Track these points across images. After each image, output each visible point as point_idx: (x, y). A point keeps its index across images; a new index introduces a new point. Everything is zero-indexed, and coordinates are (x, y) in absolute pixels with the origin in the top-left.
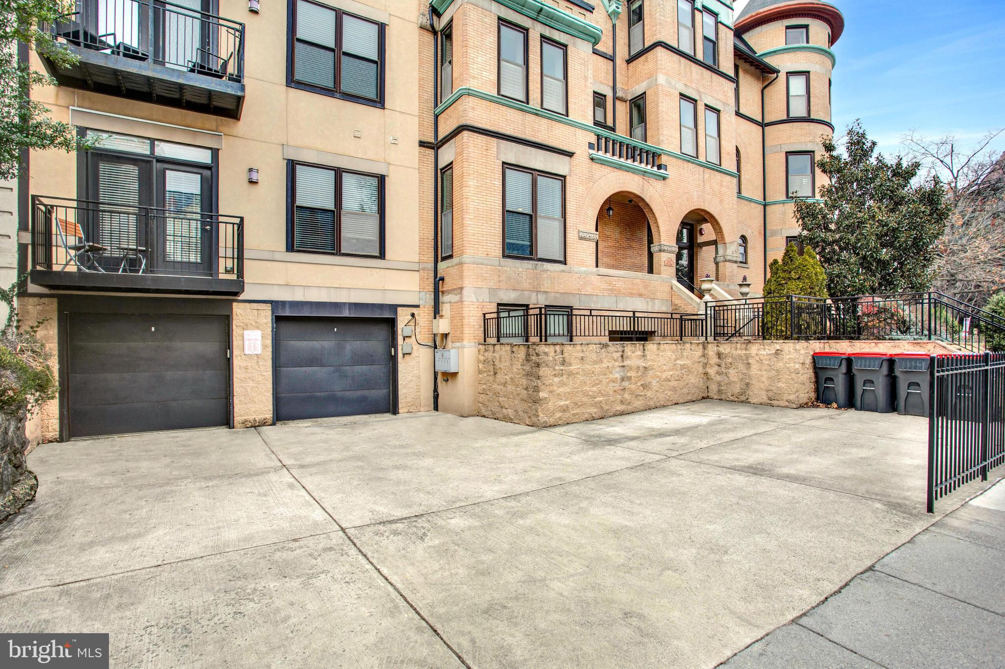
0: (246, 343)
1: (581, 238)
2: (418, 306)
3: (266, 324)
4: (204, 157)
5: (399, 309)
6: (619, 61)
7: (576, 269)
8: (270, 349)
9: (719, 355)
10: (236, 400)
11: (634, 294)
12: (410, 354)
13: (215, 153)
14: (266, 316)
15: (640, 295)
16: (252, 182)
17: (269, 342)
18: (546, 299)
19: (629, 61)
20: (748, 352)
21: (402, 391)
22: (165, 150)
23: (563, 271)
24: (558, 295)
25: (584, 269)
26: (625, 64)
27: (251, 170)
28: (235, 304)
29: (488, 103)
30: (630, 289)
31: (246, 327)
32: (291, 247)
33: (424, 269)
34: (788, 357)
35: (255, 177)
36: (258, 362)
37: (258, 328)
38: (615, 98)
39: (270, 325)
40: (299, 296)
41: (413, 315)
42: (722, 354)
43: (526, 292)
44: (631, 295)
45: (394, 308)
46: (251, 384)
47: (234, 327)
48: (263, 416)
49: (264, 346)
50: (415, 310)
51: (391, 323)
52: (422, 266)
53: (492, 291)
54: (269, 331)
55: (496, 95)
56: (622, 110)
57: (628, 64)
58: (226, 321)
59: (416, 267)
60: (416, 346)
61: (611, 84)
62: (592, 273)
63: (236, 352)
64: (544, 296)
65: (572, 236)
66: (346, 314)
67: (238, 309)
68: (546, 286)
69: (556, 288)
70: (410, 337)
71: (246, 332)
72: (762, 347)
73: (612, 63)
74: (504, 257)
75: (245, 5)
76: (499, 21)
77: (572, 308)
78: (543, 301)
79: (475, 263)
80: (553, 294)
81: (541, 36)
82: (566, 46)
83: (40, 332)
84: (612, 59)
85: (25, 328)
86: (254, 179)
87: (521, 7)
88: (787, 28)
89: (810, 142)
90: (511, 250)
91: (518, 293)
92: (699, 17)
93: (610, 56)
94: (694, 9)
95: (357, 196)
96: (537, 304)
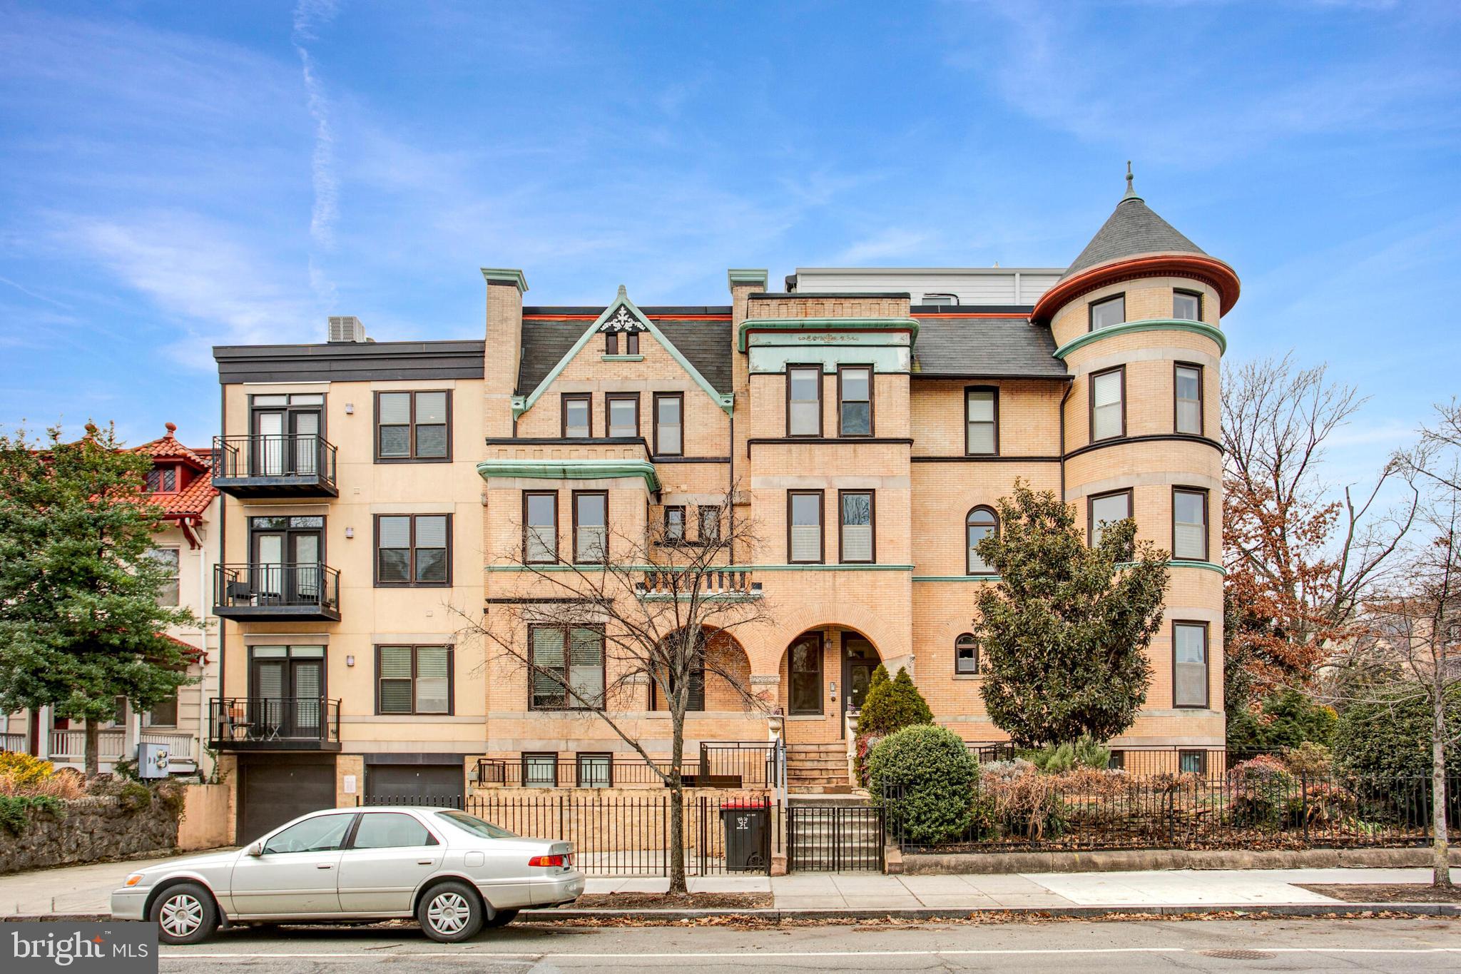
0: (346, 785)
1: (624, 683)
2: (483, 754)
3: (360, 770)
4: (318, 653)
5: (467, 757)
6: (736, 461)
7: (617, 715)
8: (362, 790)
13: (325, 648)
14: (360, 764)
16: (349, 666)
17: (362, 784)
18: (578, 746)
19: (750, 457)
22: (296, 653)
23: (599, 719)
24: (592, 742)
25: (629, 714)
26: (746, 461)
27: (348, 657)
28: (338, 757)
29: (514, 574)
31: (345, 773)
32: (378, 712)
36: (353, 799)
37: (353, 774)
38: (732, 505)
39: (363, 770)
40: (384, 749)
41: (479, 762)
43: (553, 741)
45: (463, 756)
47: (338, 773)
49: (358, 787)
50: (481, 758)
51: (460, 768)
53: (516, 741)
54: (362, 776)
55: (521, 565)
57: (750, 460)
58: (333, 767)
59: (483, 720)
61: (728, 490)
62: (640, 717)
63: (339, 791)
64: (576, 743)
65: (612, 681)
66: (420, 762)
67: (340, 760)
68: (578, 733)
69: (590, 736)
70: (475, 781)
71: (346, 777)
73: (728, 466)
74: (530, 709)
75: (343, 534)
76: (526, 493)
77: (612, 753)
78: (574, 747)
79: (497, 718)
80: (586, 742)
81: (574, 491)
82: (607, 491)
83: (229, 777)
84: (728, 460)
85: (221, 774)
86: (351, 663)
87: (543, 474)
88: (1092, 304)
89: (1124, 474)
90: (537, 702)
91: (545, 742)
92: (830, 383)
93: (725, 458)
94: (822, 375)
95: (430, 664)
96: (568, 752)
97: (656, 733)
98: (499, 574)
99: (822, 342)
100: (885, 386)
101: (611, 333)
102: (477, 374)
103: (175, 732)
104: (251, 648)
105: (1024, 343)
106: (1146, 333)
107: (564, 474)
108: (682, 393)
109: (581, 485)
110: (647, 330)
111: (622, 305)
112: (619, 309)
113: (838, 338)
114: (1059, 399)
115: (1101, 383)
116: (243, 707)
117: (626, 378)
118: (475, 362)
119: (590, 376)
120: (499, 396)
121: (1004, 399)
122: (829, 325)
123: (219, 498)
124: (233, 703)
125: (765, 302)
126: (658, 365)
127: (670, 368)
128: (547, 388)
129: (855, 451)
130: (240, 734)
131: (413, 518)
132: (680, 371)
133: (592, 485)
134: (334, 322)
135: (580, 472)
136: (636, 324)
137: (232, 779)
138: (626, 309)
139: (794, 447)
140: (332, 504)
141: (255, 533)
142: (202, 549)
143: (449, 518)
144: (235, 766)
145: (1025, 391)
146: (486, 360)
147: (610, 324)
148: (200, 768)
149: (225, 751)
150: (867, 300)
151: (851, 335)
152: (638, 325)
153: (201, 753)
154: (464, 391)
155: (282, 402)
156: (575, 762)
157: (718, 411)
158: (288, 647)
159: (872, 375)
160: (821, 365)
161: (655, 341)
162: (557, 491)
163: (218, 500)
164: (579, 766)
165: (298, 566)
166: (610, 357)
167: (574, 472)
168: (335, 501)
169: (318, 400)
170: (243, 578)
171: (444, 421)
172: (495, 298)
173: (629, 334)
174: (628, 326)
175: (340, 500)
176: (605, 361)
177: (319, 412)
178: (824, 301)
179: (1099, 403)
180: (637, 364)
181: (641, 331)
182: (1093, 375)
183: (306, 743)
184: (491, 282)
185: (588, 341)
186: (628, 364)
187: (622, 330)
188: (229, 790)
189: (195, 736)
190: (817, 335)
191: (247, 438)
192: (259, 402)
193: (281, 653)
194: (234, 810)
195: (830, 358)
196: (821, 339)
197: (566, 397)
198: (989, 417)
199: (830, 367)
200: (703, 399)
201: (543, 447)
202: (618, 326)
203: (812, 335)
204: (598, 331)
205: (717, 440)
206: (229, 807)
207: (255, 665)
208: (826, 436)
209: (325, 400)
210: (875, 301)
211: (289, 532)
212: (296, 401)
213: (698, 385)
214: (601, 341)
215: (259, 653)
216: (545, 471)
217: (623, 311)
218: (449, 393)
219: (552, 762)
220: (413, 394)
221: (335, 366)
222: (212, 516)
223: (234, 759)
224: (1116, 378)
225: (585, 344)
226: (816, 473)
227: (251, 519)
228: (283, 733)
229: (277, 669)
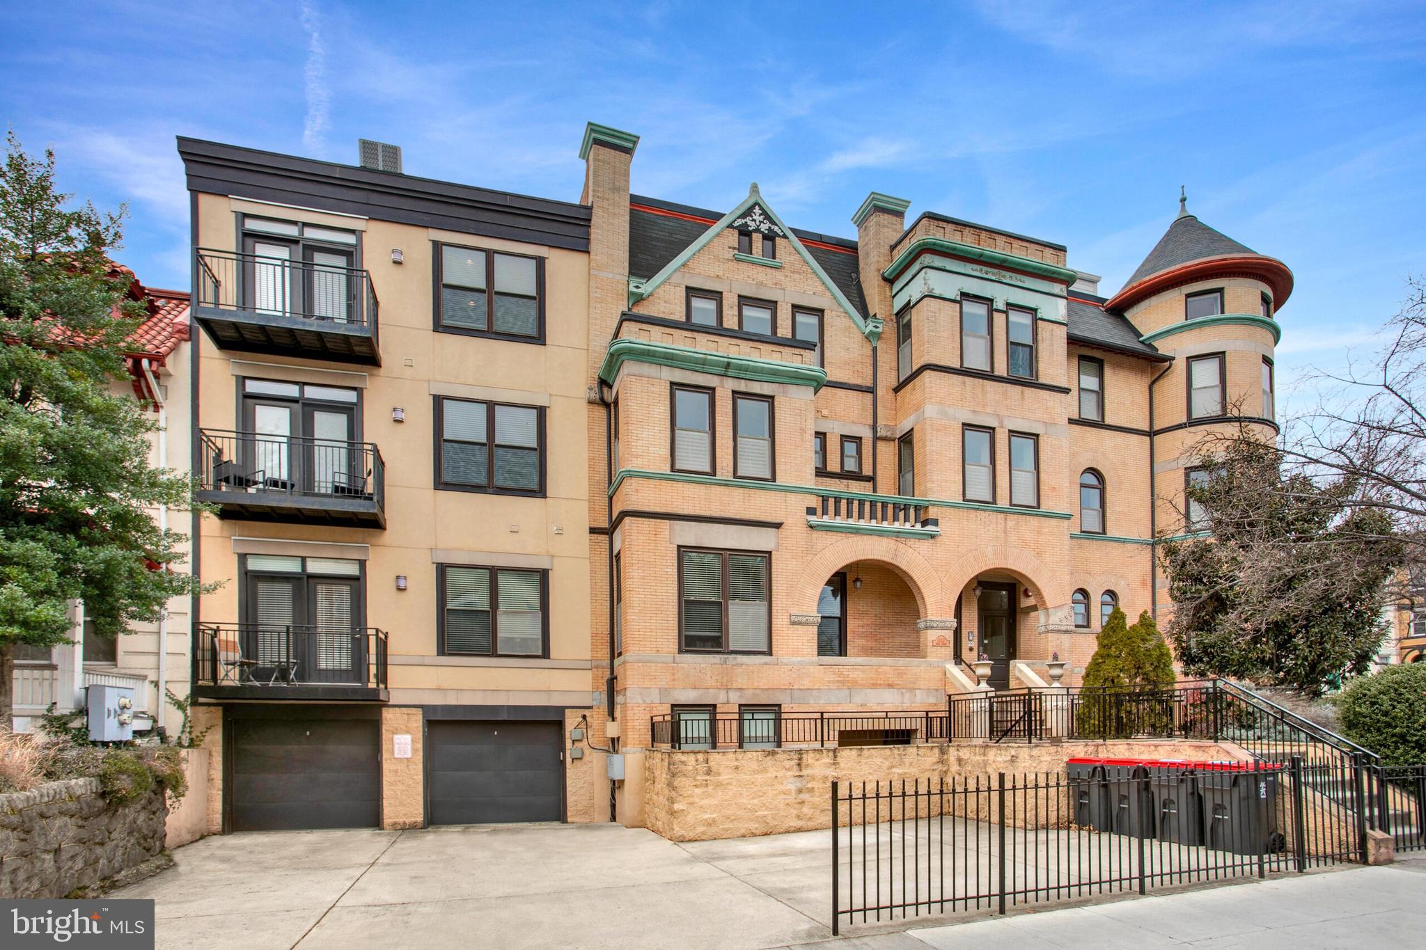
0: (396, 747)
1: (793, 623)
2: (591, 707)
3: (417, 727)
4: (350, 569)
5: (567, 711)
6: (881, 392)
7: (785, 660)
8: (421, 753)
9: (959, 760)
10: (385, 803)
11: (880, 685)
12: (581, 759)
13: (362, 563)
14: (417, 721)
15: (890, 686)
16: (399, 589)
17: (420, 746)
18: (741, 697)
19: (897, 390)
20: (986, 758)
21: (570, 800)
22: (315, 567)
23: (766, 664)
24: (757, 692)
25: (799, 659)
26: (892, 394)
27: (398, 577)
28: (384, 710)
29: (657, 482)
30: (872, 679)
31: (396, 731)
32: (441, 651)
33: (597, 667)
34: (1023, 765)
35: (402, 584)
36: (408, 766)
37: (407, 732)
38: (876, 439)
39: (421, 729)
40: (452, 700)
41: (584, 717)
42: (962, 759)
43: (711, 691)
44: (875, 686)
45: (561, 710)
46: (401, 787)
47: (384, 731)
48: (412, 822)
49: (414, 750)
50: (587, 712)
51: (560, 724)
52: (594, 663)
53: (663, 691)
54: (420, 735)
55: (669, 472)
56: (887, 453)
57: (896, 393)
58: (376, 727)
59: (588, 665)
60: (587, 751)
61: (870, 422)
62: (811, 664)
63: (385, 755)
64: (738, 694)
65: (780, 621)
66: (504, 717)
67: (388, 715)
68: (741, 682)
69: (756, 685)
70: (581, 741)
71: (396, 737)
72: (999, 752)
73: (870, 396)
74: (680, 651)
75: (389, 416)
76: (674, 386)
77: (779, 706)
78: (736, 699)
79: (640, 662)
80: (751, 692)
81: (734, 392)
82: (773, 397)
83: (208, 738)
84: (872, 390)
85: (196, 733)
86: (402, 586)
87: (701, 365)
88: (1188, 296)
90: (690, 643)
91: (701, 692)
92: (999, 319)
93: (868, 387)
94: (991, 311)
95: (515, 594)
96: (729, 703)
98: (641, 481)
99: (993, 278)
100: (1048, 333)
101: (744, 232)
102: (582, 246)
103: (115, 670)
104: (243, 558)
106: (1243, 327)
107: (727, 369)
108: (822, 311)
109: (742, 386)
110: (785, 237)
111: (756, 204)
112: (753, 207)
113: (1008, 277)
114: (1148, 381)
115: (1197, 367)
116: (230, 635)
117: (762, 283)
118: (578, 231)
119: (720, 274)
120: (611, 276)
121: (1108, 372)
122: (1005, 261)
123: (189, 344)
124: (217, 631)
125: (941, 224)
126: (797, 276)
127: (810, 282)
128: (669, 278)
129: (1022, 393)
130: (230, 677)
131: (491, 406)
132: (820, 288)
133: (756, 388)
134: (368, 147)
135: (746, 369)
136: (773, 227)
137: (215, 739)
138: (761, 208)
139: (968, 380)
140: (371, 375)
141: (247, 402)
142: (162, 412)
143: (541, 412)
144: (220, 722)
145: (1123, 368)
146: (593, 230)
147: (743, 221)
148: (161, 724)
149: (201, 700)
150: (1032, 245)
151: (1019, 276)
152: (776, 229)
153: (162, 704)
154: (561, 264)
155: (292, 231)
156: (737, 716)
157: (858, 337)
158: (304, 559)
159: (1035, 320)
160: (991, 300)
161: (791, 247)
162: (713, 389)
163: (186, 347)
164: (741, 721)
165: (317, 442)
166: (743, 256)
167: (740, 368)
168: (375, 371)
169: (350, 239)
170: (231, 453)
171: (532, 291)
172: (604, 162)
173: (765, 237)
174: (764, 227)
175: (382, 371)
176: (737, 260)
177: (350, 254)
178: (996, 237)
179: (1195, 384)
180: (773, 271)
181: (779, 236)
182: (1191, 359)
183: (344, 690)
184: (597, 142)
185: (718, 235)
186: (764, 268)
187: (757, 230)
188: (210, 754)
189: (152, 676)
190: (989, 269)
191: (234, 255)
192: (251, 225)
193: (293, 567)
194: (219, 783)
195: (1001, 295)
196: (993, 273)
197: (692, 292)
198: (1095, 387)
199: (1000, 305)
200: (843, 322)
201: (695, 335)
202: (752, 226)
203: (985, 269)
204: (730, 226)
205: (859, 367)
206: (210, 780)
207: (251, 581)
208: (996, 373)
209: (360, 240)
210: (1039, 248)
211: (304, 404)
212: (310, 233)
213: (840, 304)
214: (733, 238)
215: (254, 565)
216: (704, 362)
217: (757, 210)
218: (541, 262)
219: (707, 716)
220: (490, 254)
221: (376, 199)
222: (179, 365)
223: (219, 712)
224: (1212, 366)
225: (714, 237)
226: (989, 410)
227: (242, 380)
228: (301, 676)
229: (286, 589)
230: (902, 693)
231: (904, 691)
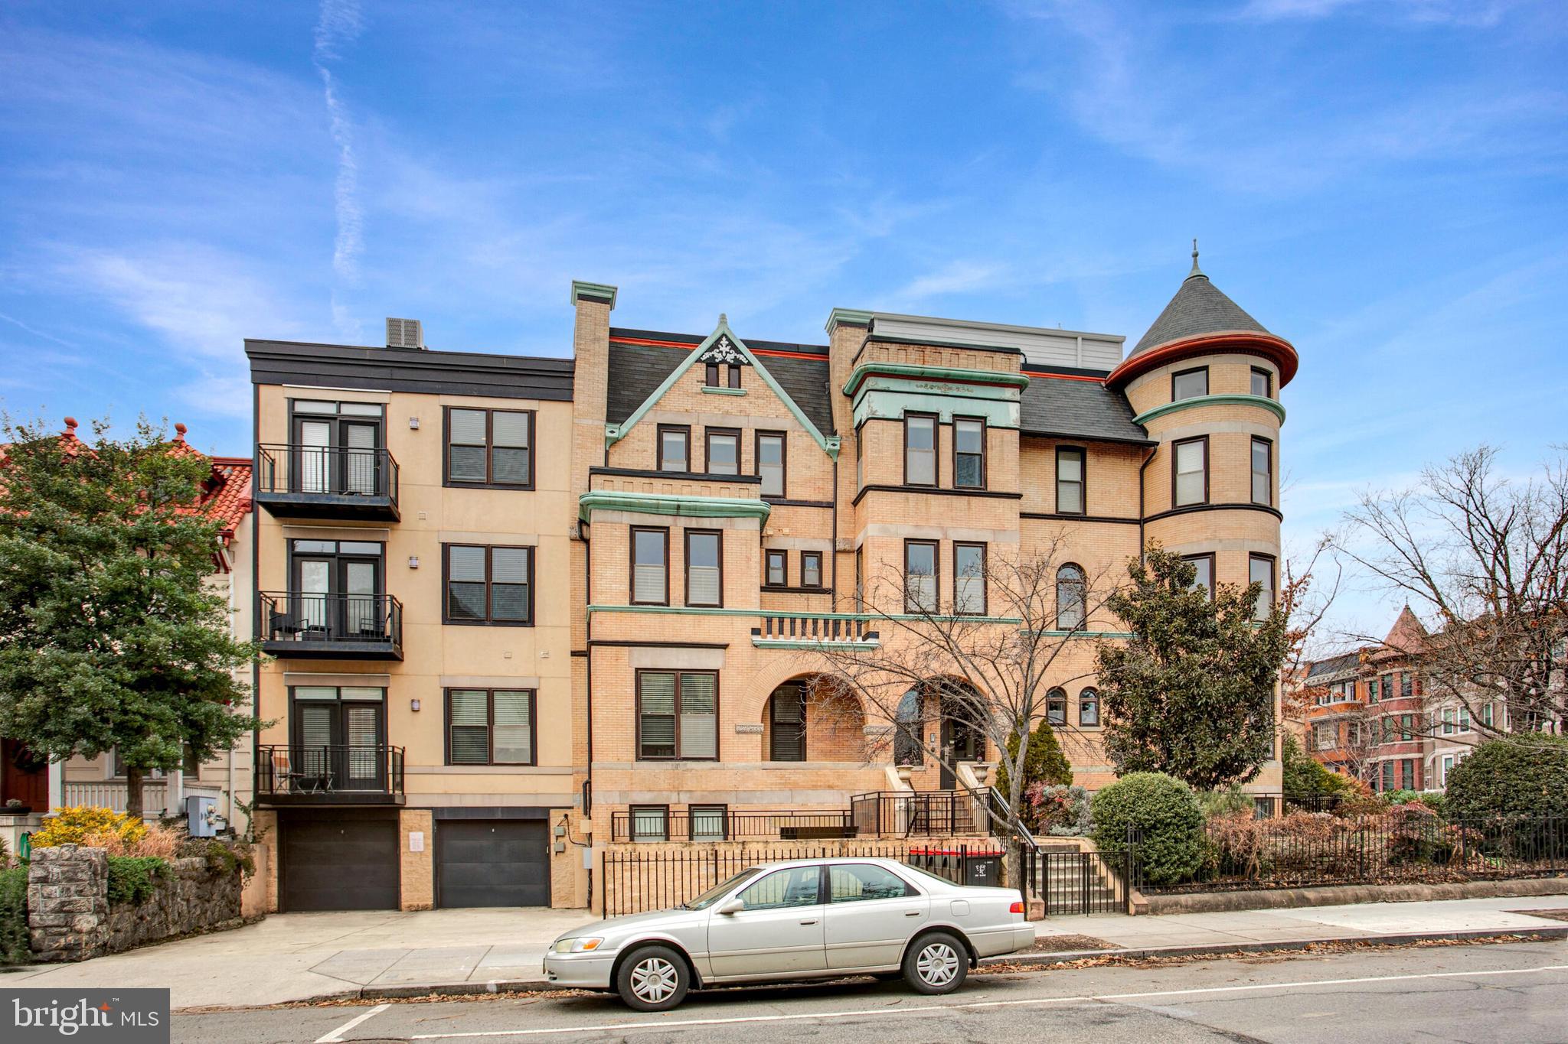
0: (411, 842)
1: (738, 732)
2: (572, 808)
3: (428, 826)
4: (376, 695)
5: (552, 811)
6: (840, 506)
7: (731, 766)
8: (431, 847)
10: (403, 889)
11: (820, 786)
12: (563, 852)
13: (385, 690)
14: (428, 820)
15: (830, 787)
16: (414, 711)
17: (430, 841)
18: (690, 798)
19: (855, 503)
21: (554, 887)
22: (348, 695)
23: (713, 769)
24: (705, 793)
25: (744, 764)
26: (851, 507)
27: (413, 701)
28: (402, 812)
29: (619, 614)
30: (812, 781)
31: (411, 830)
32: (448, 762)
33: (577, 773)
35: (416, 707)
36: (421, 859)
37: (421, 830)
38: (835, 552)
39: (431, 827)
40: (455, 803)
41: (566, 816)
43: (664, 793)
44: (815, 787)
45: (547, 810)
46: (416, 876)
47: (401, 829)
48: (425, 903)
49: (426, 845)
50: (568, 812)
51: (545, 822)
52: (575, 769)
53: (623, 793)
54: (430, 832)
55: (628, 605)
56: (846, 563)
57: (855, 506)
58: (395, 825)
59: (570, 771)
60: (569, 845)
61: (831, 536)
62: (755, 768)
63: (403, 850)
64: (688, 795)
65: (726, 731)
66: (499, 816)
67: (405, 816)
68: (690, 785)
69: (704, 787)
70: (563, 836)
71: (411, 834)
73: (831, 511)
74: (638, 759)
75: (406, 564)
76: (634, 529)
77: (726, 805)
78: (686, 800)
79: (603, 769)
80: (699, 793)
81: (686, 529)
82: (721, 531)
83: (267, 836)
84: (832, 505)
85: (257, 832)
86: (416, 708)
87: (656, 509)
88: (1175, 375)
89: (1207, 539)
90: (647, 752)
91: (655, 793)
92: (946, 433)
93: (828, 503)
94: (938, 424)
95: (509, 712)
96: (679, 803)
97: (772, 784)
98: (604, 614)
99: (939, 392)
100: (998, 440)
101: (712, 364)
102: (566, 395)
103: (197, 783)
104: (292, 690)
105: (1103, 406)
106: (1228, 407)
107: (678, 510)
108: (785, 433)
109: (694, 523)
110: (749, 364)
111: (724, 335)
112: (719, 340)
113: (954, 389)
114: (1139, 464)
115: (1183, 450)
116: (283, 754)
117: (727, 412)
118: (564, 383)
119: (689, 407)
120: (590, 422)
121: (1091, 460)
122: (948, 375)
123: (251, 514)
124: (271, 751)
125: (885, 345)
126: (761, 401)
127: (773, 405)
128: (642, 417)
129: (969, 503)
130: (283, 787)
131: (489, 549)
132: (783, 410)
133: (706, 523)
134: (393, 325)
135: (695, 509)
136: (738, 356)
137: (272, 836)
138: (728, 339)
139: (911, 495)
140: (392, 529)
141: (296, 559)
142: (231, 574)
143: (531, 551)
144: (275, 823)
145: (1109, 454)
146: (576, 381)
147: (711, 354)
148: (231, 825)
149: (261, 805)
150: (981, 353)
151: (966, 386)
152: (741, 357)
153: (232, 809)
154: (550, 414)
155: (331, 410)
156: (687, 814)
157: (819, 454)
158: (339, 689)
159: (985, 428)
160: (937, 414)
161: (757, 375)
162: (668, 528)
163: (249, 517)
164: (691, 819)
165: (349, 597)
166: (710, 389)
167: (689, 508)
168: (396, 526)
169: (376, 412)
170: (282, 607)
171: (525, 444)
172: (586, 315)
173: (731, 366)
174: (730, 358)
175: (403, 525)
176: (705, 393)
177: (377, 425)
178: (942, 350)
179: (1181, 469)
180: (738, 399)
181: (744, 364)
182: (1176, 443)
183: (368, 796)
184: (582, 297)
185: (687, 371)
186: (729, 398)
187: (724, 361)
188: (268, 849)
189: (225, 787)
190: (934, 384)
191: (286, 448)
192: (301, 408)
193: (330, 695)
194: (275, 872)
195: (946, 408)
196: (938, 388)
197: (663, 428)
198: (1077, 477)
199: (946, 418)
200: (806, 441)
201: (652, 480)
202: (719, 357)
203: (930, 383)
204: (699, 361)
205: (820, 484)
206: (268, 870)
207: (298, 708)
208: (941, 487)
209: (384, 411)
210: (989, 354)
211: (339, 559)
212: (347, 410)
213: (802, 425)
214: (701, 371)
215: (301, 694)
216: (658, 506)
217: (724, 341)
218: (532, 415)
219: (662, 815)
220: (489, 413)
221: (397, 374)
222: (244, 536)
223: (274, 814)
224: (1198, 448)
225: (684, 373)
226: (933, 523)
227: (291, 543)
228: (335, 786)
229: (325, 714)
230: (842, 794)
231: (844, 792)
